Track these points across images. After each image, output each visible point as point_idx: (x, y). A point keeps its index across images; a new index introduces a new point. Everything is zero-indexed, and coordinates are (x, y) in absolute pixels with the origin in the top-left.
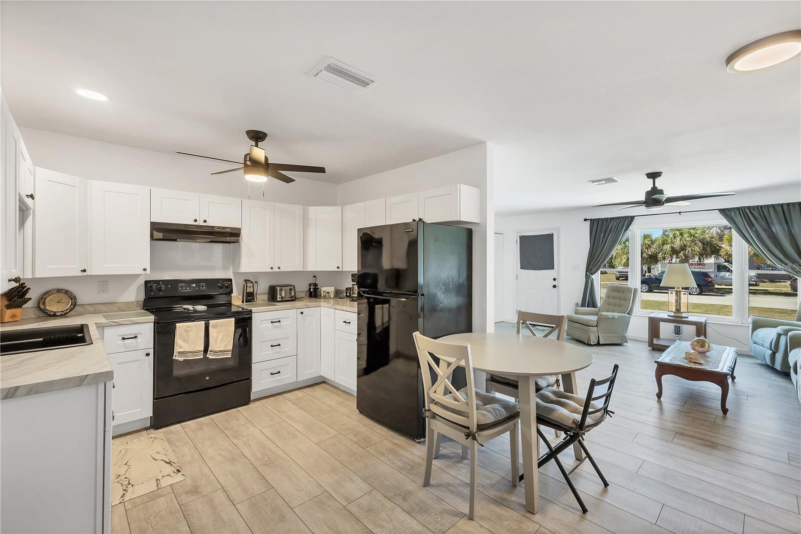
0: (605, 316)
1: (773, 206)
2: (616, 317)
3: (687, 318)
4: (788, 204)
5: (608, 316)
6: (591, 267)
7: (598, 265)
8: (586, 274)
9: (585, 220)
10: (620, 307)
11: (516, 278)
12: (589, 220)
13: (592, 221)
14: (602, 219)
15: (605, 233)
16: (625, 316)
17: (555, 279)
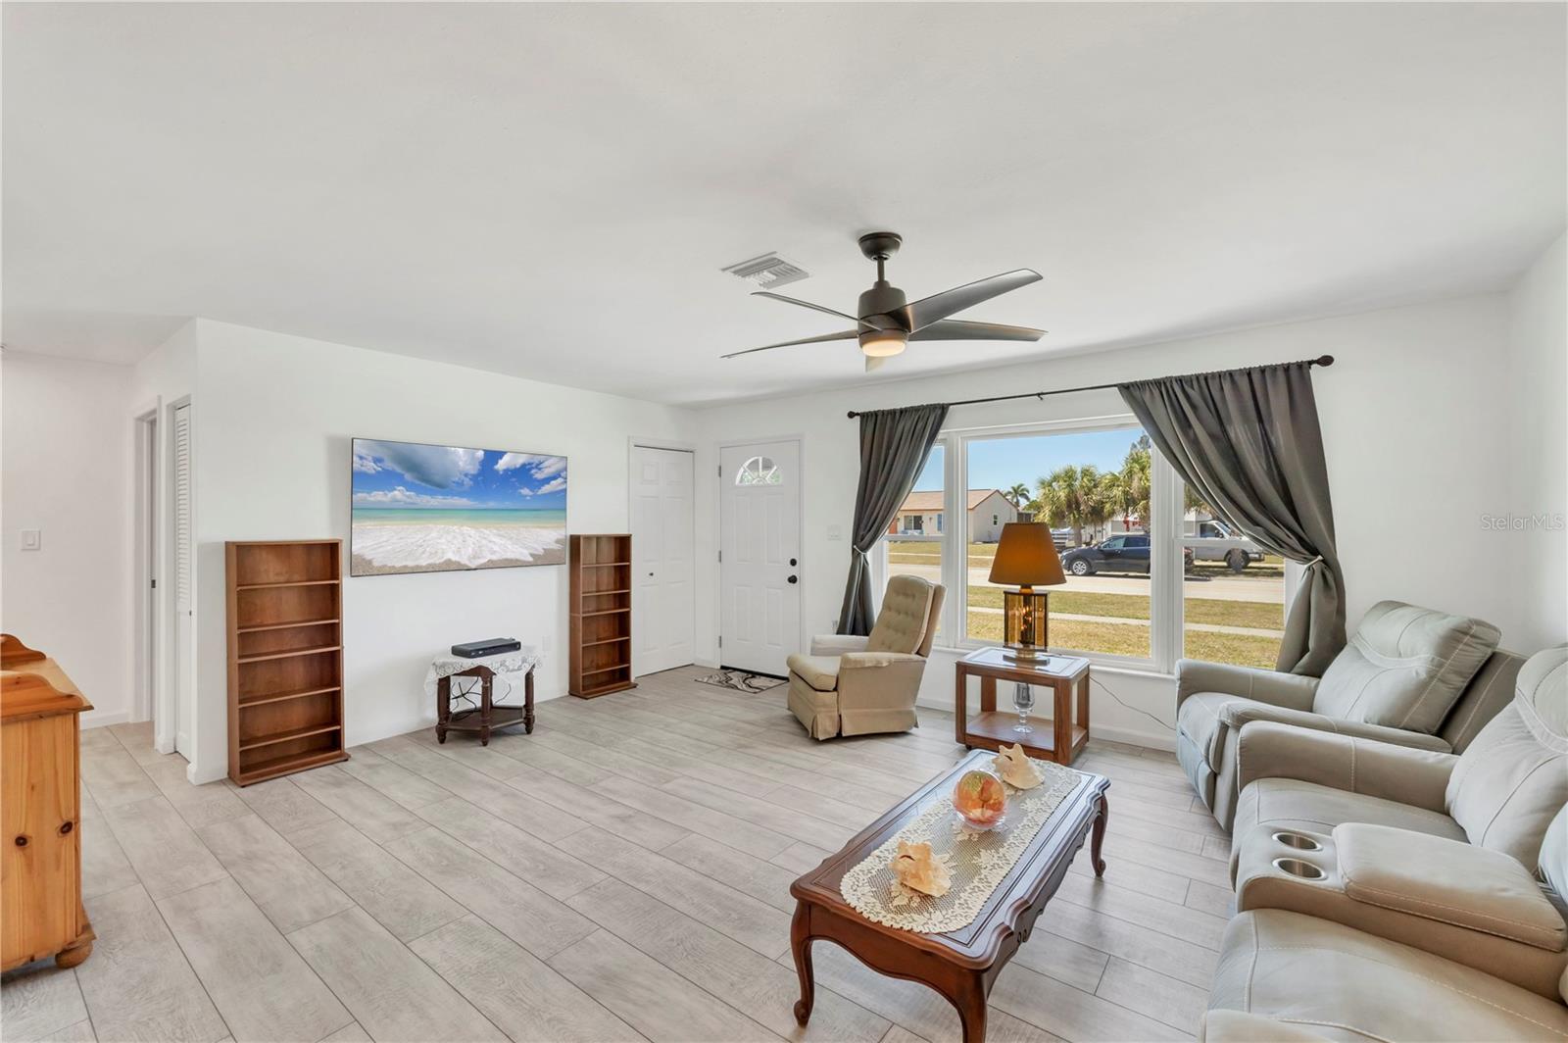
0: (856, 662)
1: (1231, 374)
2: (885, 664)
3: (1044, 663)
4: (1263, 370)
5: (864, 661)
6: (861, 533)
7: (874, 529)
8: (853, 550)
9: (851, 415)
10: (904, 633)
11: (718, 558)
12: (858, 414)
13: (865, 417)
14: (883, 412)
15: (889, 448)
16: (910, 661)
17: (793, 562)
